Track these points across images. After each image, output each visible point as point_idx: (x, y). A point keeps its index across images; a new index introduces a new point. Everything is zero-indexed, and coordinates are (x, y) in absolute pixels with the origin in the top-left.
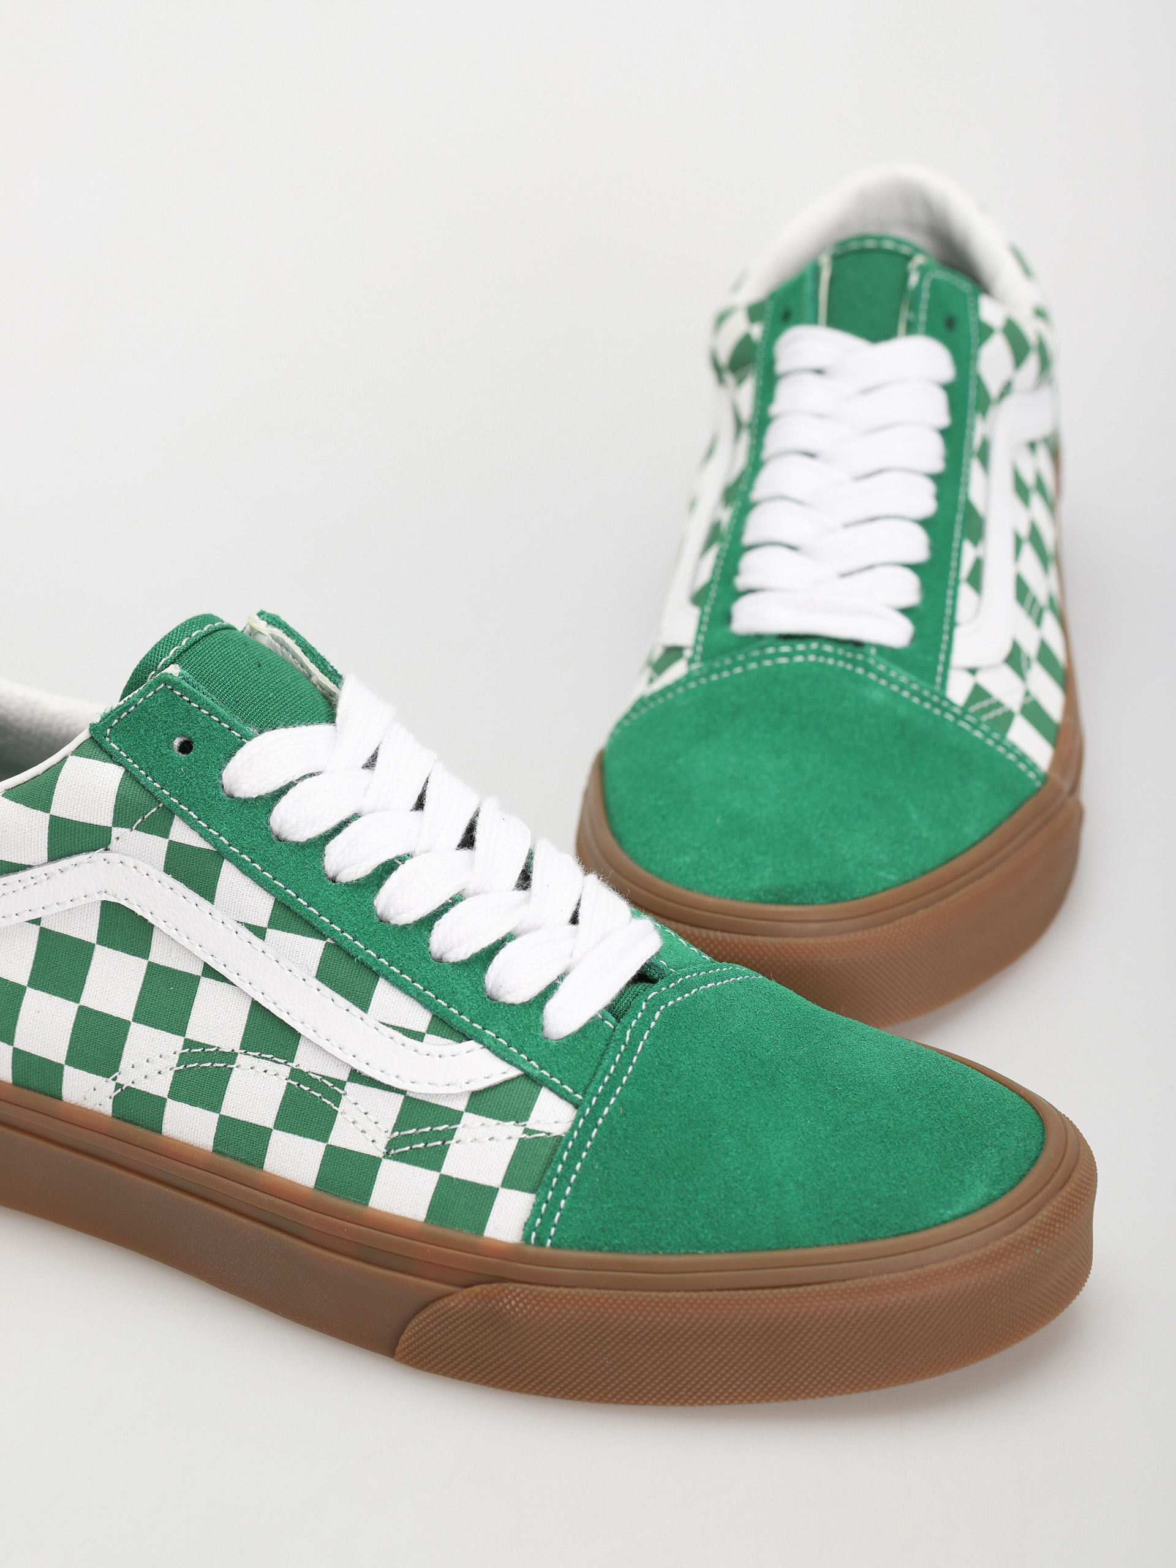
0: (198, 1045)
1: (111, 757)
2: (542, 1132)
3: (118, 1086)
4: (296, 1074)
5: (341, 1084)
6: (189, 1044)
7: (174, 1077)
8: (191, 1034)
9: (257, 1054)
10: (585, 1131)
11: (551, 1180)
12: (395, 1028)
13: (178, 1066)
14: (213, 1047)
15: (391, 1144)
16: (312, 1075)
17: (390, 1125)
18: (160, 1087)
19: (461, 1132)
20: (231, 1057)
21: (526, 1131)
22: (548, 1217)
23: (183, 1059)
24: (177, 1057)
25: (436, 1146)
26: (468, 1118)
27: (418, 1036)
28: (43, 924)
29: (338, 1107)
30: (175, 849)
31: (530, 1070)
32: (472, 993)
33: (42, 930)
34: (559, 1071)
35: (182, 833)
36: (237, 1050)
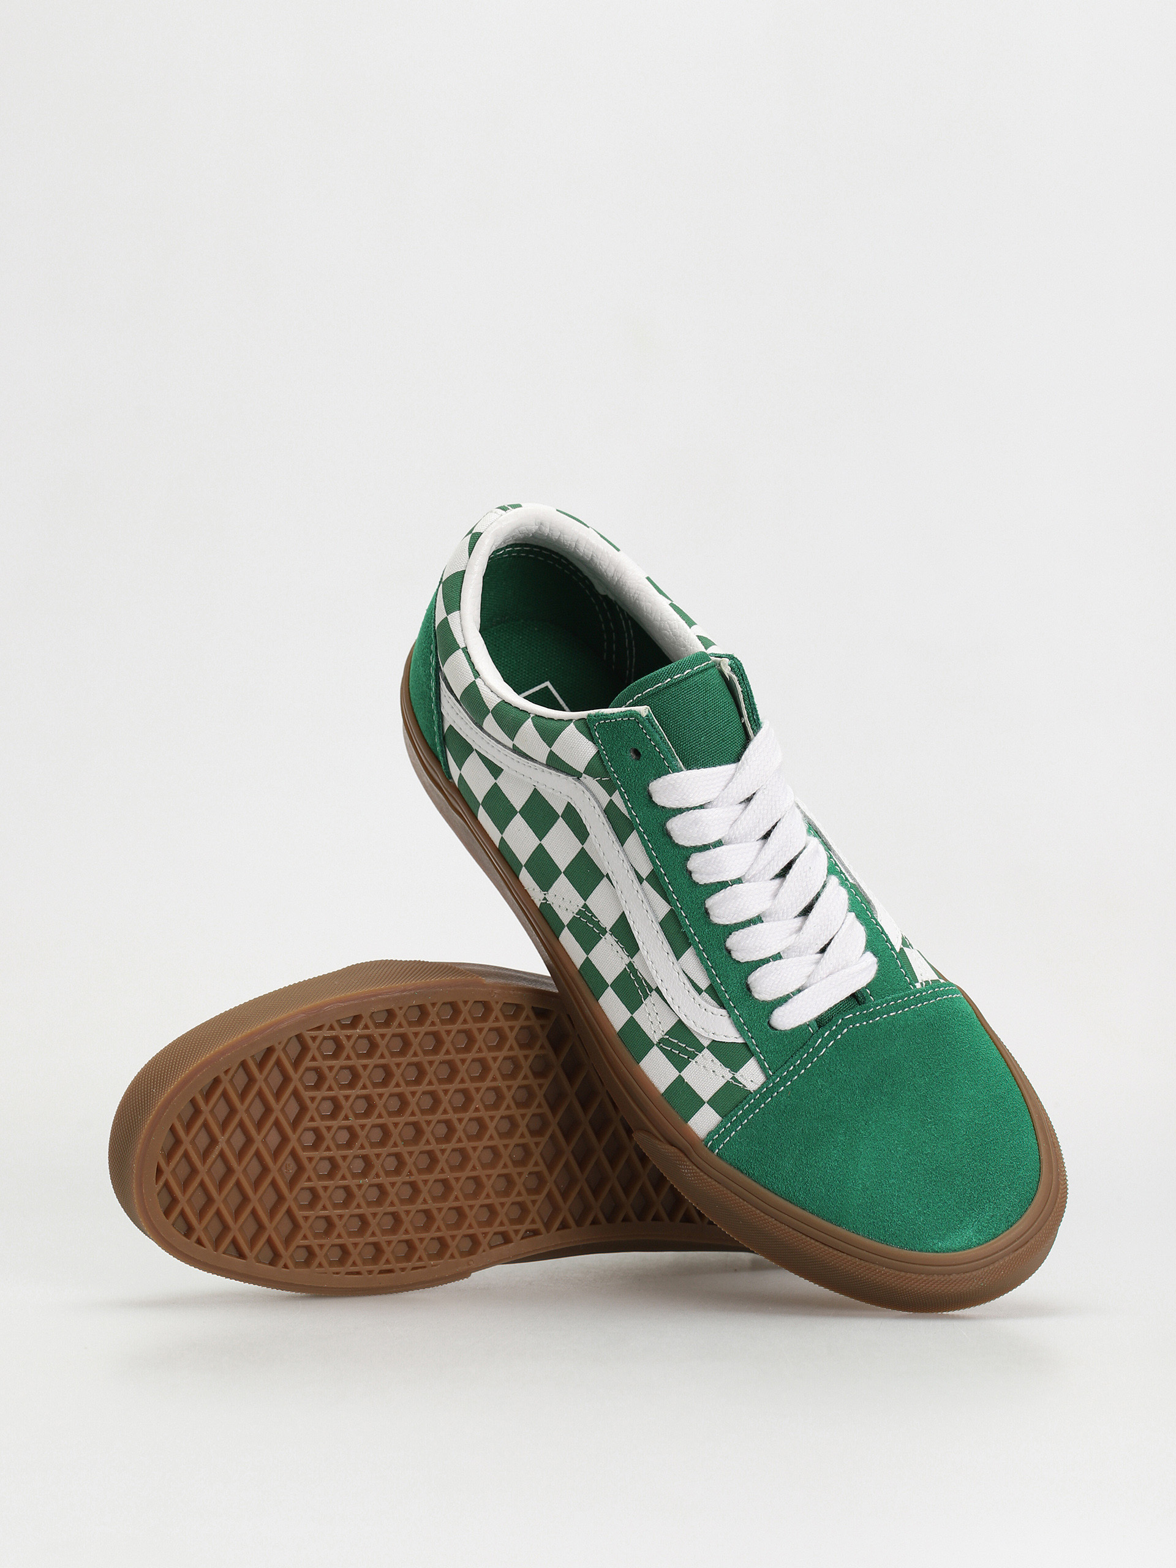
0: (590, 911)
1: (592, 738)
2: (741, 1084)
3: (545, 899)
4: (631, 966)
5: (650, 989)
6: (586, 907)
7: (573, 919)
8: (589, 903)
9: (617, 940)
10: (764, 1097)
11: (732, 1117)
12: (689, 978)
13: (576, 914)
14: (597, 918)
15: (661, 1041)
16: (638, 973)
17: (666, 1029)
18: (565, 917)
19: (699, 1058)
20: (604, 931)
21: (733, 1078)
22: (722, 1137)
23: (579, 912)
24: (578, 909)
25: (683, 1057)
26: (706, 1052)
27: (699, 991)
29: (644, 1000)
30: (612, 805)
31: (750, 1044)
32: (737, 982)
34: (766, 1052)
35: (617, 798)
36: (608, 930)
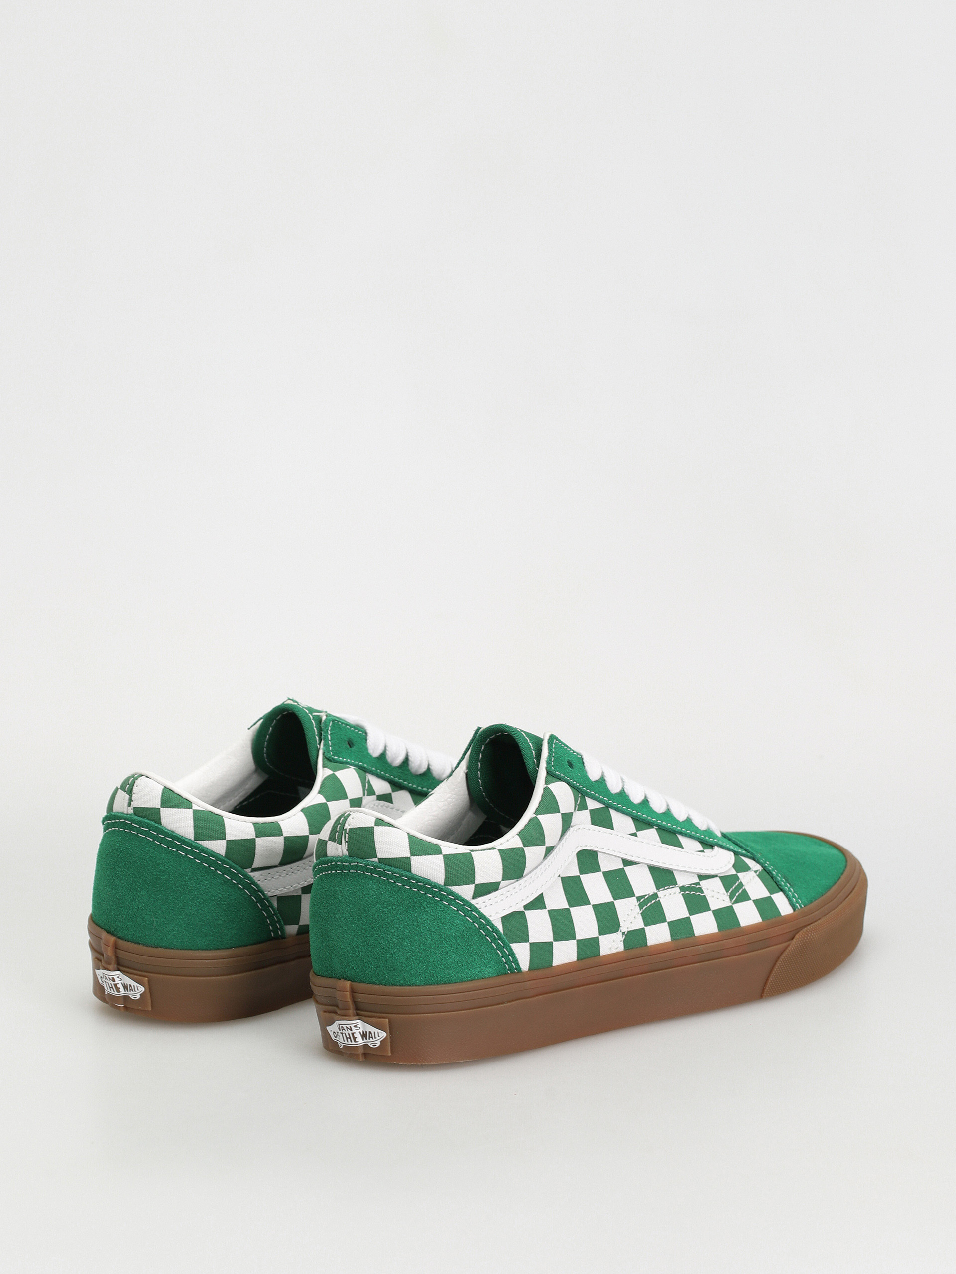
0: (643, 897)
2: (758, 870)
3: (623, 933)
4: (682, 889)
5: (698, 884)
6: (639, 899)
7: (642, 916)
8: (637, 894)
9: (663, 888)
13: (640, 911)
14: (647, 895)
15: (731, 898)
16: (687, 886)
18: (639, 924)
19: (743, 882)
20: (655, 896)
22: (794, 897)
23: (640, 906)
24: (638, 907)
28: (561, 876)
29: (703, 893)
30: (592, 812)
33: (562, 878)
35: (591, 804)
36: (656, 892)
